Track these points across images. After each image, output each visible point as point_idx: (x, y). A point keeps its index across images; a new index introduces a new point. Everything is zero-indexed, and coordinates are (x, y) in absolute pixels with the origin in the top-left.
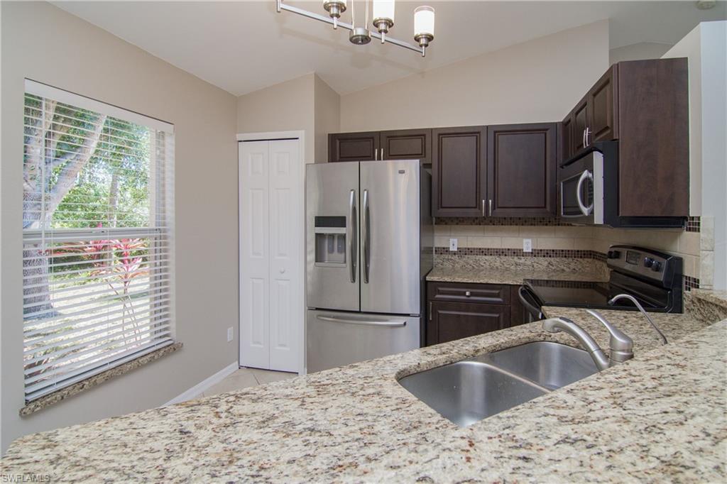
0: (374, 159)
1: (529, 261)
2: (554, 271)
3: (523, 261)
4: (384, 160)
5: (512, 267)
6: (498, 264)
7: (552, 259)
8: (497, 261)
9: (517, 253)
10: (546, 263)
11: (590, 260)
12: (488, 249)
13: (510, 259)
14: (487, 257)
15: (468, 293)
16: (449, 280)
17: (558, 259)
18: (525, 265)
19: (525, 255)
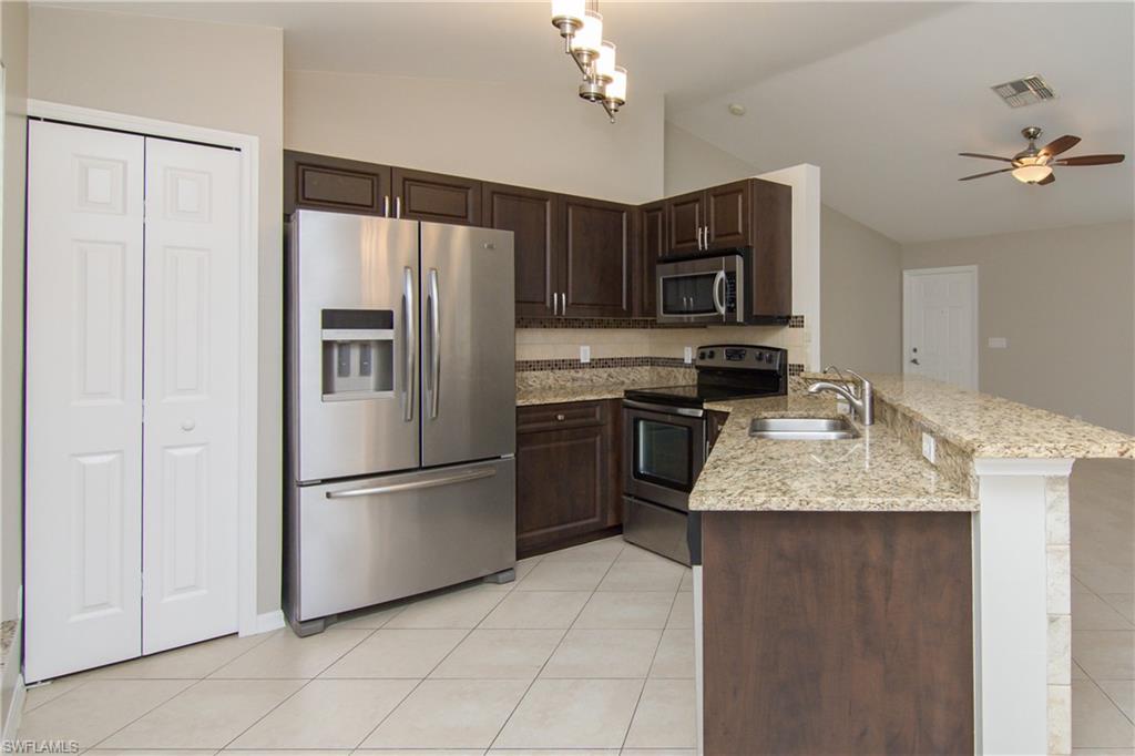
0: (384, 215)
1: (587, 374)
2: (615, 384)
3: (580, 375)
4: (401, 217)
5: (569, 384)
6: (551, 381)
7: (612, 370)
8: (549, 377)
9: (574, 364)
10: (605, 375)
11: (648, 368)
12: (538, 362)
13: (566, 372)
14: (536, 373)
15: (560, 417)
16: (538, 403)
17: (617, 369)
18: (583, 379)
19: (582, 366)
